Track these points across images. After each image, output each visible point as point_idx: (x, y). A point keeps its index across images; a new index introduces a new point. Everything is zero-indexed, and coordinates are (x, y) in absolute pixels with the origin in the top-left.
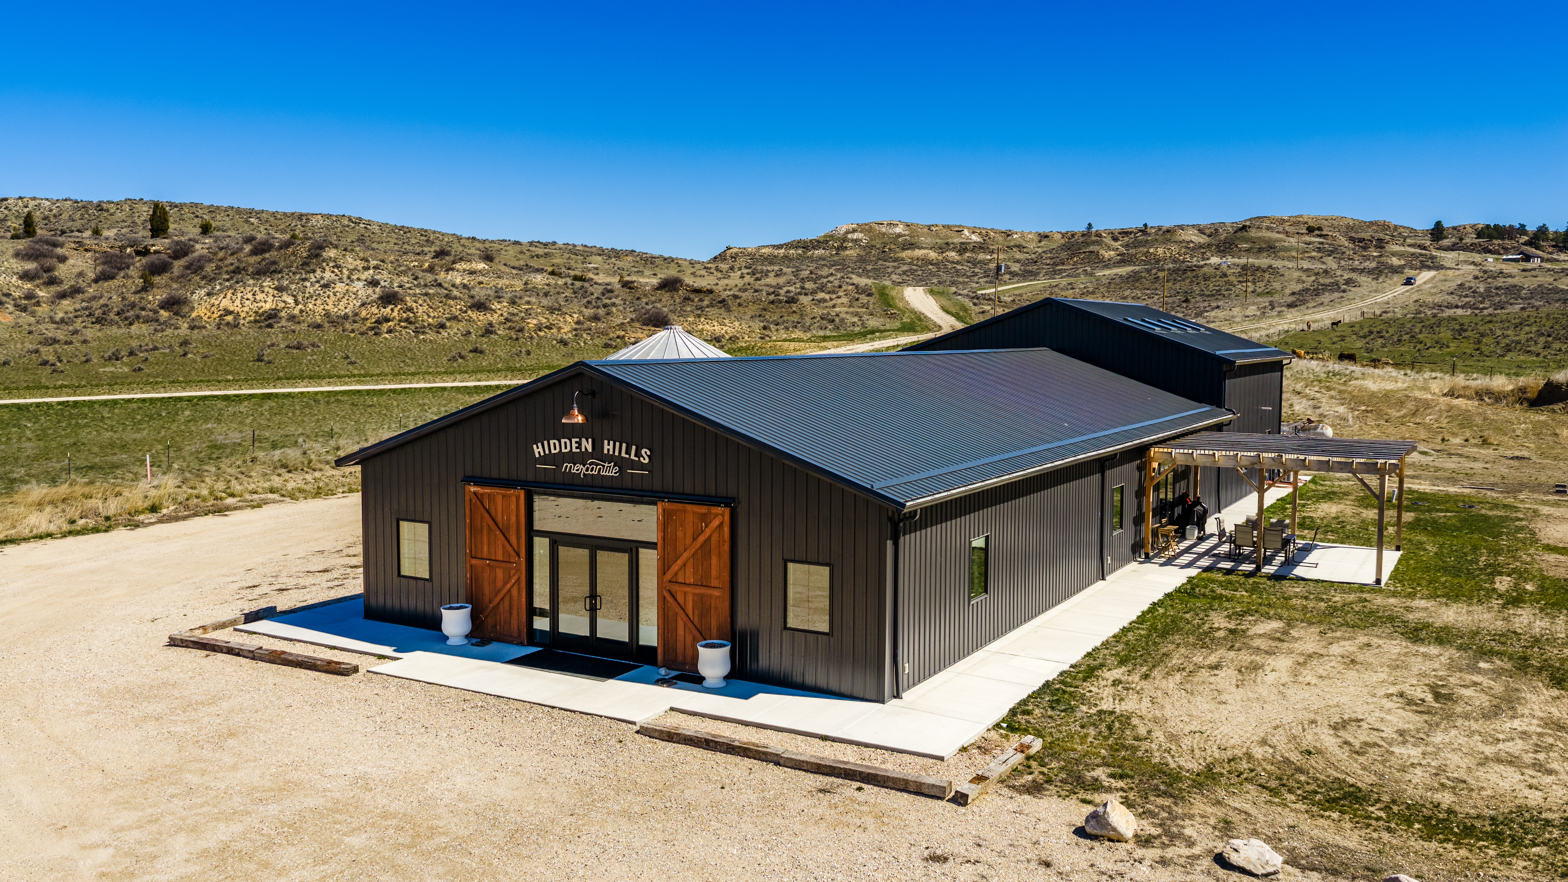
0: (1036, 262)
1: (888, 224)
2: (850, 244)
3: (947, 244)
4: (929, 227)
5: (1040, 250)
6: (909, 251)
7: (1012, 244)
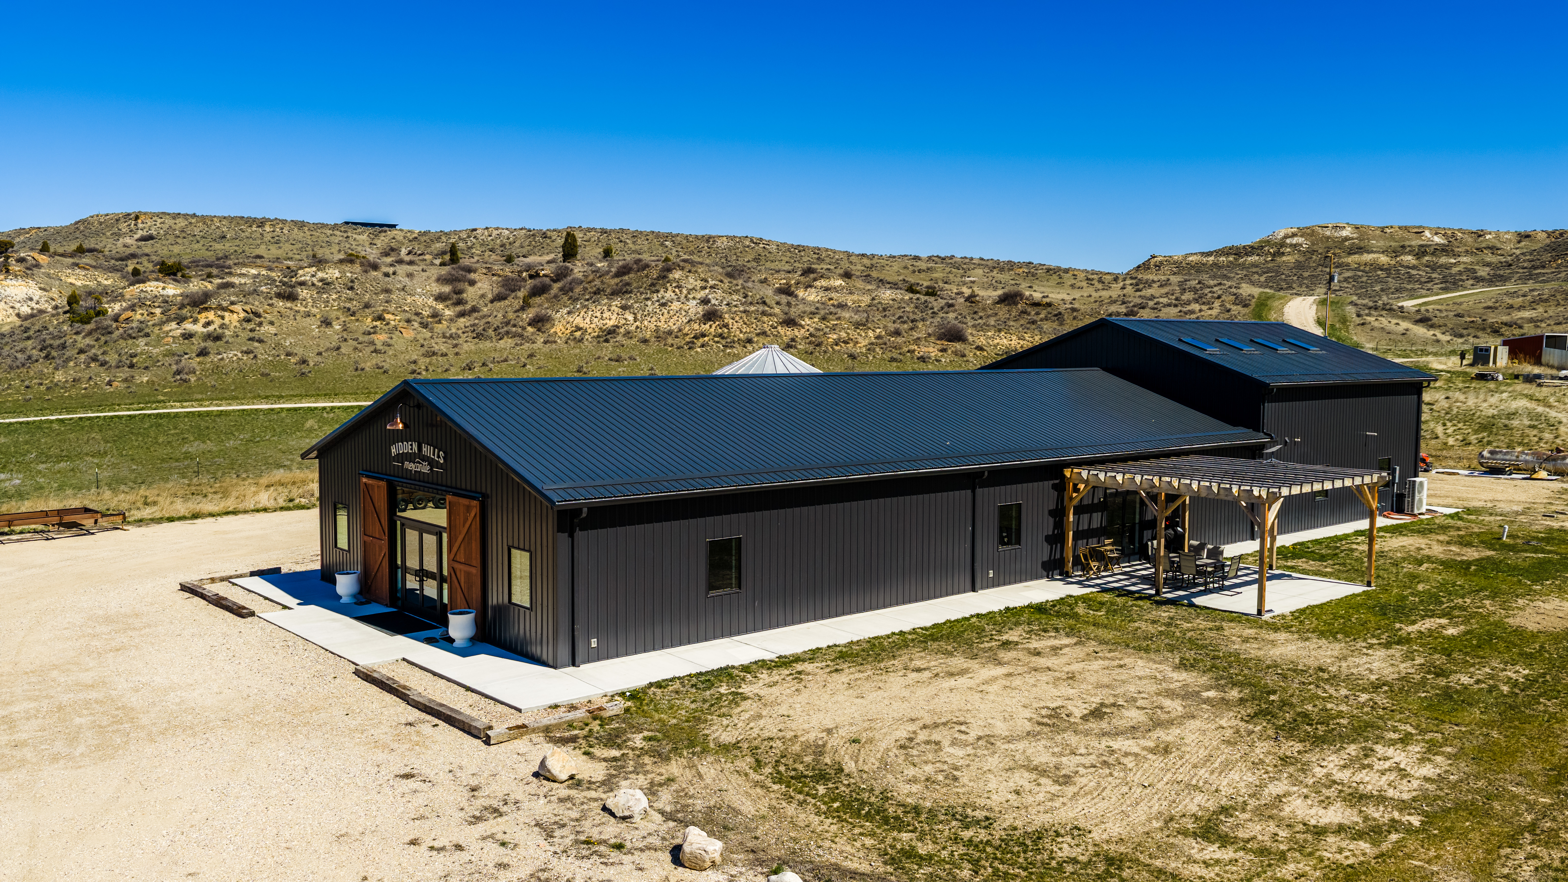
0: (1510, 265)
1: (1333, 227)
2: (1288, 250)
3: (1403, 247)
4: (1382, 229)
5: (1518, 252)
6: (1356, 256)
7: (1484, 245)
